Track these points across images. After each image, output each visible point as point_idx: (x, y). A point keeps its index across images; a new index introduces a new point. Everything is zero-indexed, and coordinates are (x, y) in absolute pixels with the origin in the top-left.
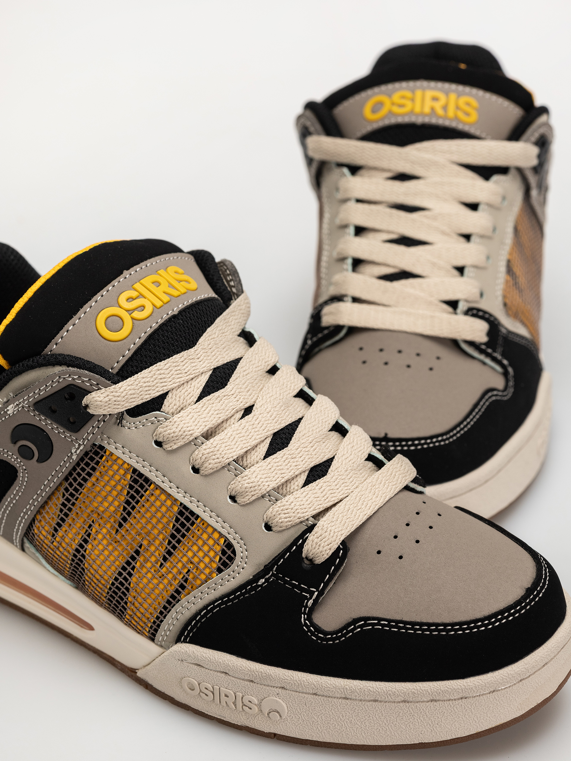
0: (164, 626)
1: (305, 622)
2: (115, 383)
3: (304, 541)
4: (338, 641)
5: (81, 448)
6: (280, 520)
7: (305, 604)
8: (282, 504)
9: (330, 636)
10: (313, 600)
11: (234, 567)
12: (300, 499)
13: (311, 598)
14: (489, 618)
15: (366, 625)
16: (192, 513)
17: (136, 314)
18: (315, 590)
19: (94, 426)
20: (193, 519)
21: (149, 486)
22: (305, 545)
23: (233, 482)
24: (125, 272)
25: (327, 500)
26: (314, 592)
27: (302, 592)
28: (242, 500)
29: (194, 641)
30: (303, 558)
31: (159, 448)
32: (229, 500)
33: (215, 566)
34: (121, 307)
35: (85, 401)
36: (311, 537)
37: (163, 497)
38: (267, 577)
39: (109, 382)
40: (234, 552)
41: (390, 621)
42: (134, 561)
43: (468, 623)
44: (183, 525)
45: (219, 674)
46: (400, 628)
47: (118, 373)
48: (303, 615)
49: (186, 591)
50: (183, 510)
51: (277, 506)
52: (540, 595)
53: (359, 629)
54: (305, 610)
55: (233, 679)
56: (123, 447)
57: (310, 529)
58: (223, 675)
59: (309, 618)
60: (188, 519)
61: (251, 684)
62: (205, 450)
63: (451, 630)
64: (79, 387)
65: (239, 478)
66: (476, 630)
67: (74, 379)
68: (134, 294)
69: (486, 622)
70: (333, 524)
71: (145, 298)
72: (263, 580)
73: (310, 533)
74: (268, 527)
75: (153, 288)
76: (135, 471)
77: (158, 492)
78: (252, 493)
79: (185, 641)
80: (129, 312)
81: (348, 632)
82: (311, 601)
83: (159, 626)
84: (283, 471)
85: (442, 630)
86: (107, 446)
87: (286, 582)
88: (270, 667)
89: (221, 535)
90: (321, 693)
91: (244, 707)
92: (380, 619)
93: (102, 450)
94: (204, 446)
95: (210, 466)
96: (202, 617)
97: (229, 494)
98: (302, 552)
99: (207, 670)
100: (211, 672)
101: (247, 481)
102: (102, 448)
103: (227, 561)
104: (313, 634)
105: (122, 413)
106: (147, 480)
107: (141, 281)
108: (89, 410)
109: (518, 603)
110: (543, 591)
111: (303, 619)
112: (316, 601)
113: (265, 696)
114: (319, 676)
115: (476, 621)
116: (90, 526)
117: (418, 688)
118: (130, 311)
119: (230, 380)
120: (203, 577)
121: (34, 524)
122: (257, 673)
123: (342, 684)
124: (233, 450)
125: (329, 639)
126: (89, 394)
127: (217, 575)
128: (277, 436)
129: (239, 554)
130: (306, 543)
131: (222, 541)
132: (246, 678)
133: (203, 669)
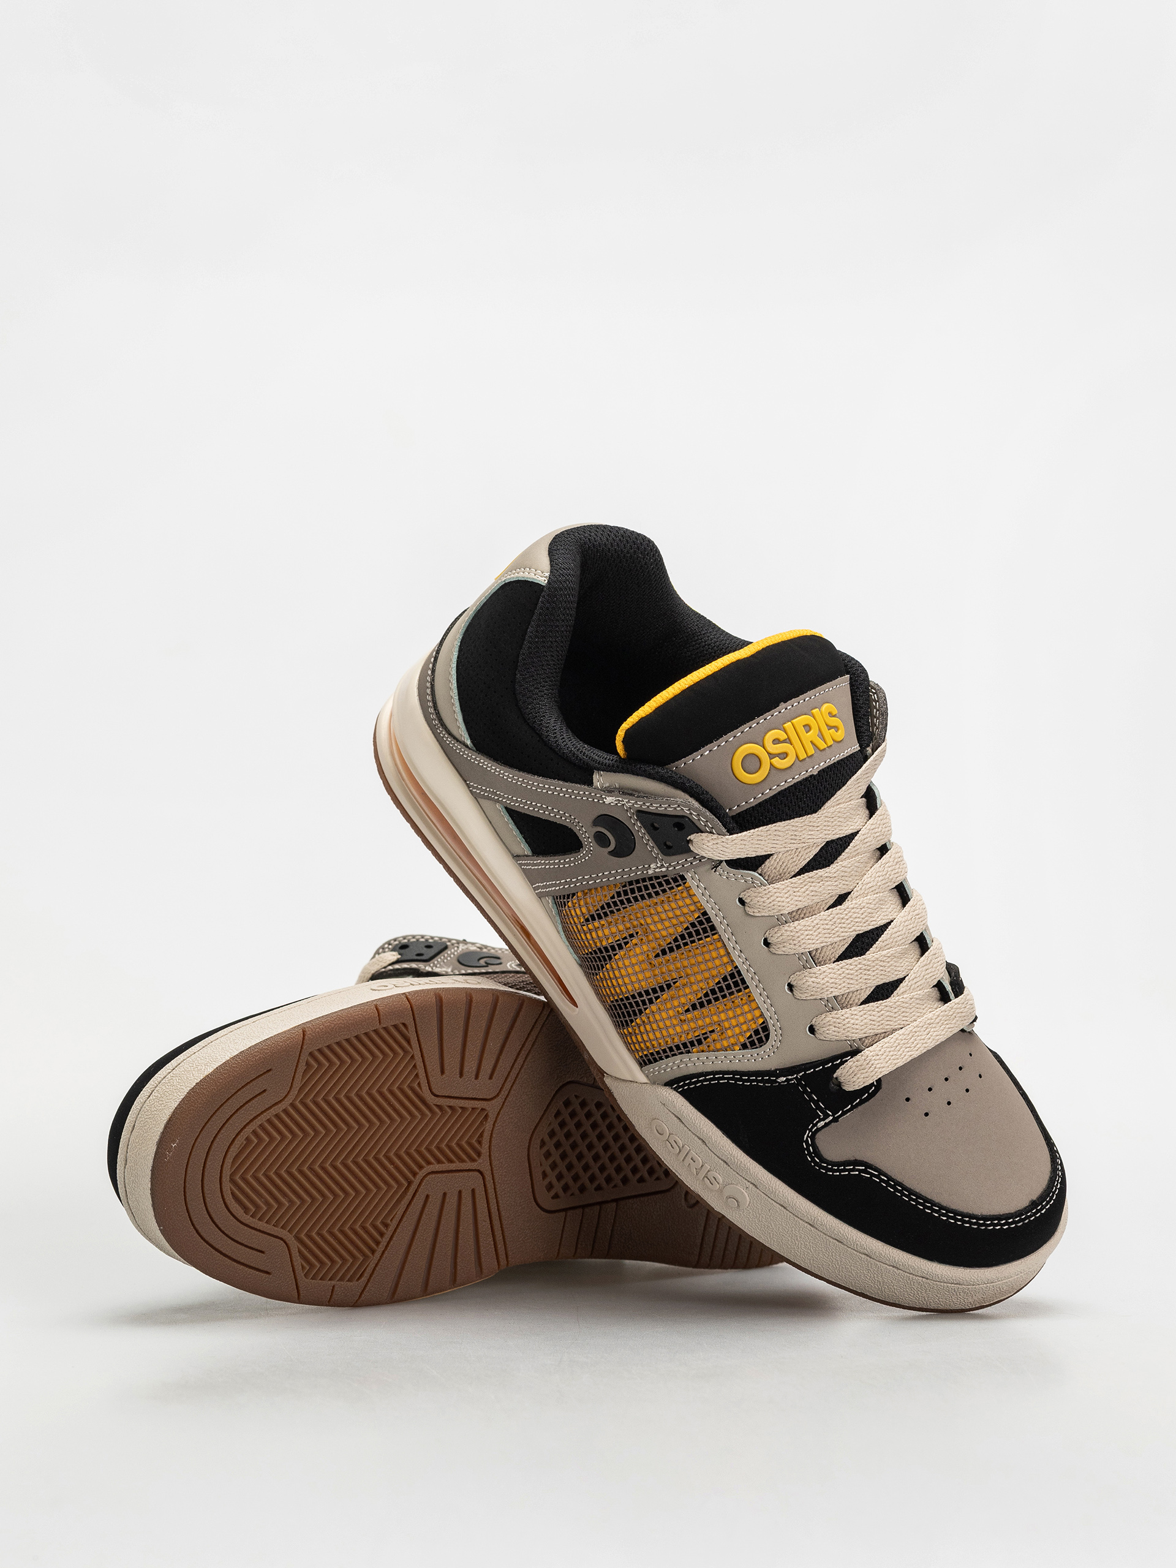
0: (663, 1064)
1: (807, 1139)
2: (731, 832)
3: (842, 1063)
4: (831, 1173)
5: (664, 869)
6: (828, 1032)
7: (815, 1122)
8: (837, 1016)
9: (825, 1165)
10: (825, 1123)
11: (761, 1051)
12: (856, 1017)
13: (823, 1119)
14: (985, 1218)
15: (865, 1171)
16: (743, 981)
17: (776, 761)
18: (831, 1113)
19: (688, 860)
20: (741, 987)
21: (713, 935)
22: (841, 1067)
23: (798, 973)
24: (782, 705)
25: (881, 1027)
26: (830, 1115)
27: (817, 1109)
28: (800, 995)
29: (686, 1094)
30: (833, 1077)
31: (740, 905)
32: (786, 987)
33: (742, 1040)
34: (764, 748)
35: (691, 837)
36: (851, 1063)
37: (722, 952)
38: (790, 1077)
39: (725, 831)
40: (767, 1037)
41: (890, 1178)
42: (661, 992)
43: (963, 1215)
44: (729, 987)
45: (696, 1138)
46: (897, 1190)
47: (733, 817)
48: (808, 1132)
49: (701, 1047)
50: (736, 974)
51: (831, 1016)
52: (1043, 1212)
53: (857, 1173)
54: (812, 1128)
55: (709, 1151)
56: (705, 888)
57: (854, 1052)
58: (700, 1142)
59: (813, 1137)
60: (736, 984)
61: (725, 1165)
62: (786, 931)
63: (944, 1215)
64: (693, 822)
65: (806, 972)
66: (968, 1225)
67: (691, 814)
68: (782, 736)
69: (981, 1222)
70: (878, 1057)
71: (791, 745)
72: (785, 1079)
73: (852, 1058)
74: (812, 1030)
75: (802, 731)
76: (705, 913)
77: (719, 944)
78: (812, 993)
79: (676, 1089)
80: (770, 756)
81: (844, 1170)
82: (822, 1123)
83: (656, 1061)
84: (852, 982)
85: (936, 1211)
86: (689, 880)
87: (805, 1091)
88: (752, 1161)
89: (762, 1015)
90: (791, 1210)
91: (706, 1179)
92: (881, 1172)
93: (682, 880)
94: (786, 927)
95: (784, 949)
96: (706, 1080)
97: (789, 982)
98: (835, 1072)
99: (685, 1128)
100: (690, 1132)
101: (813, 979)
102: (683, 878)
103: (756, 1041)
104: (810, 1154)
105: (721, 862)
106: (713, 928)
107: (794, 721)
108: (690, 845)
109: (1019, 1213)
110: (1047, 1207)
111: (806, 1136)
112: (826, 1125)
113: (733, 1182)
114: (797, 1194)
115: (972, 1216)
116: (631, 936)
117: (887, 1252)
118: (772, 756)
119: (838, 859)
120: (725, 1044)
121: (572, 898)
122: (736, 1160)
123: (816, 1213)
124: (813, 941)
125: (824, 1168)
126: (700, 834)
127: (740, 1050)
128: (859, 938)
129: (771, 1041)
130: (843, 1066)
131: (761, 1021)
132: (723, 1158)
133: (682, 1125)
